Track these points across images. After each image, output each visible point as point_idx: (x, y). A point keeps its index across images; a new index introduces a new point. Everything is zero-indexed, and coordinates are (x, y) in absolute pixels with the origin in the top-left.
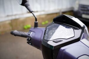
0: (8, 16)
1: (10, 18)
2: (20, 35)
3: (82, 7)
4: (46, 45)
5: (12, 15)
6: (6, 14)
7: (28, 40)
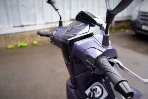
0: (47, 23)
1: (49, 26)
2: (45, 34)
3: (142, 15)
4: (65, 42)
5: (52, 23)
6: (46, 21)
7: (51, 38)
